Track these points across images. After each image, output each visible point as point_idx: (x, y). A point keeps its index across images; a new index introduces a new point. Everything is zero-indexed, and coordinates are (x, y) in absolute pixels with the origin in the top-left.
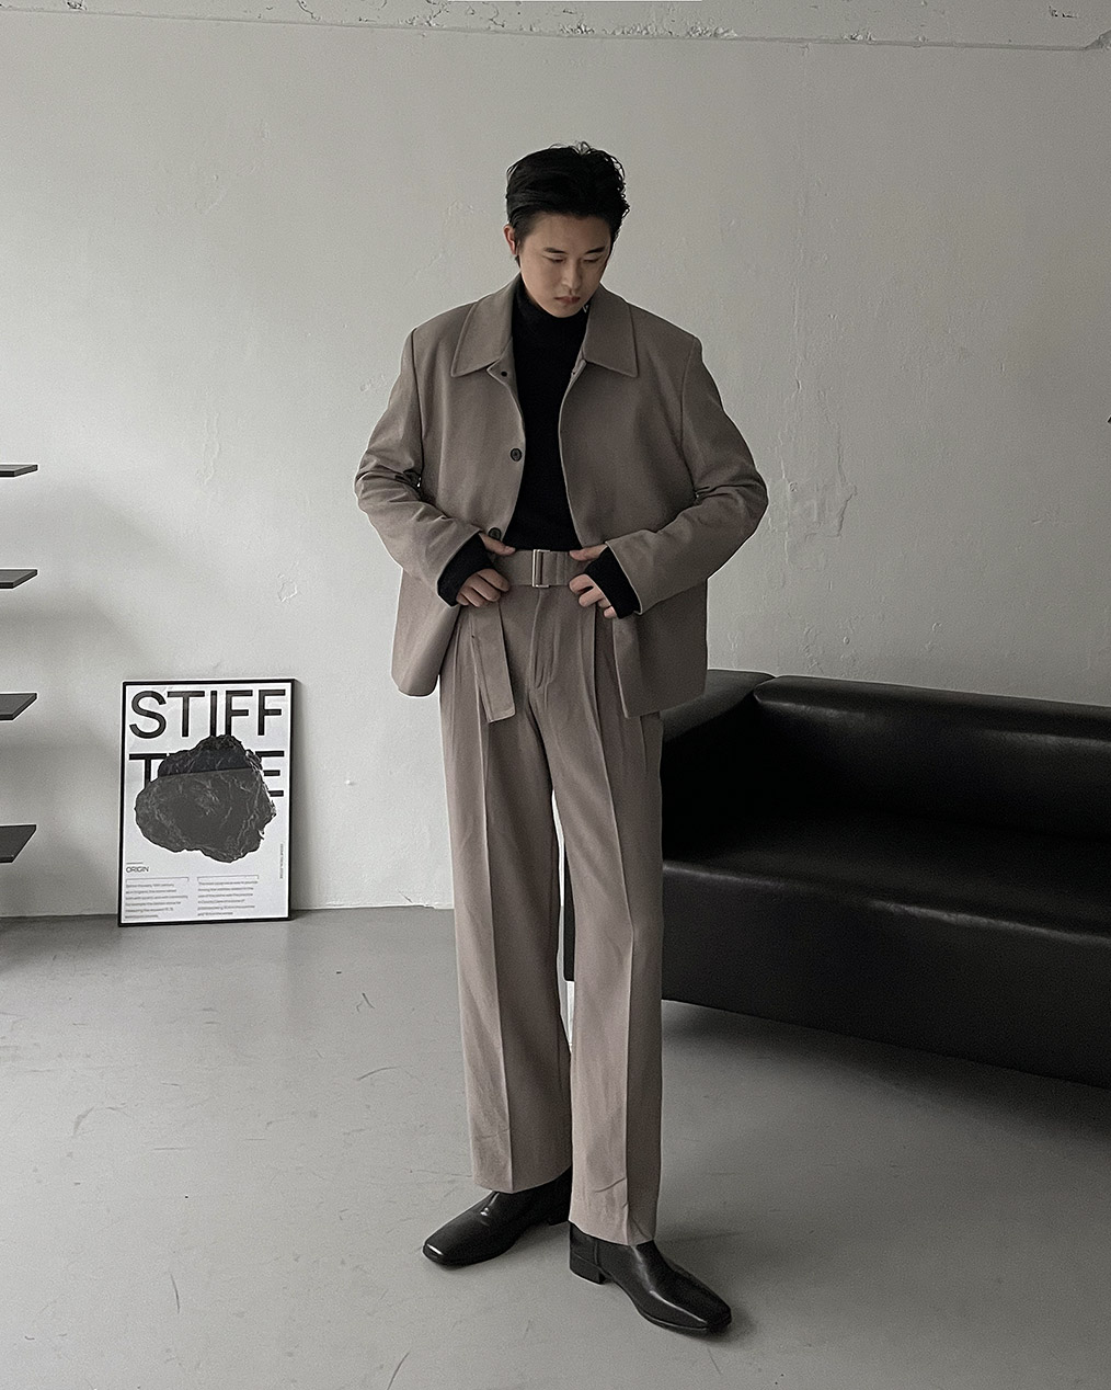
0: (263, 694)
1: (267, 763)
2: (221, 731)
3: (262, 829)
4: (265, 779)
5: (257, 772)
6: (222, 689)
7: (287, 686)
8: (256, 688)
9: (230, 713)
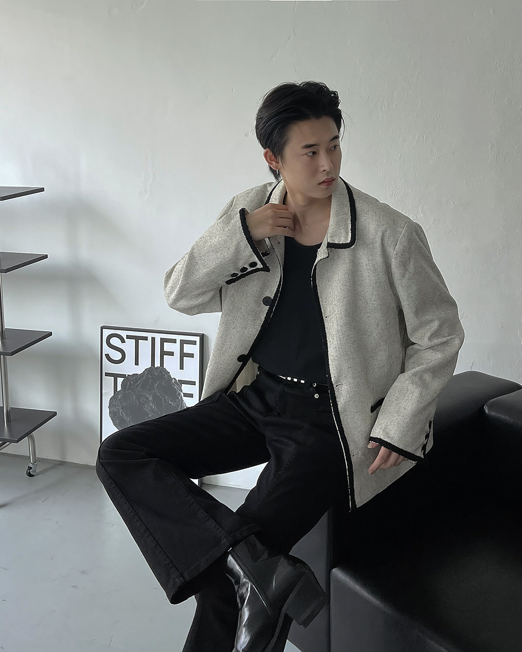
0: (183, 342)
1: (186, 389)
2: (157, 364)
4: (184, 398)
5: (179, 394)
6: (158, 337)
7: (197, 339)
8: (179, 338)
9: (163, 353)
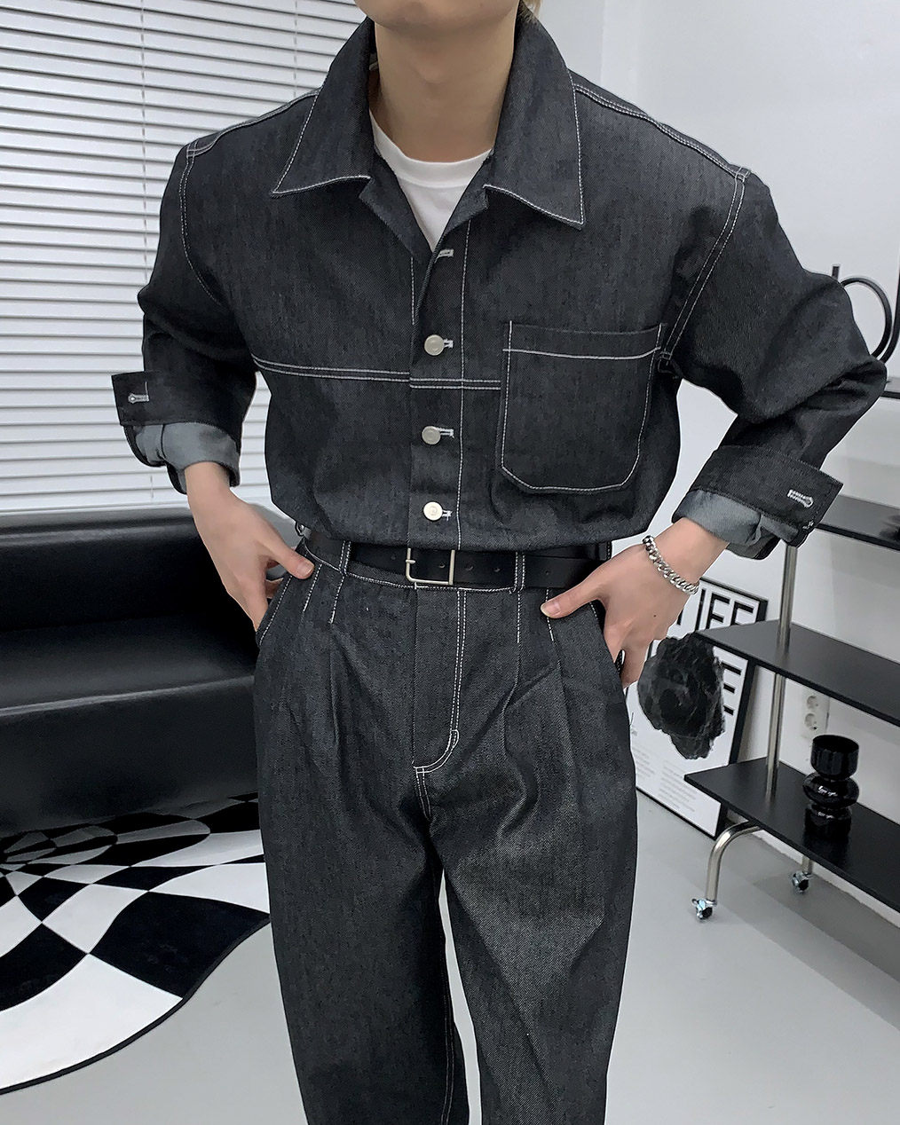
0: (737, 605)
1: (728, 678)
2: (702, 629)
3: (713, 738)
4: (725, 693)
5: (719, 683)
6: (710, 590)
7: (755, 605)
8: (734, 598)
9: (711, 616)
